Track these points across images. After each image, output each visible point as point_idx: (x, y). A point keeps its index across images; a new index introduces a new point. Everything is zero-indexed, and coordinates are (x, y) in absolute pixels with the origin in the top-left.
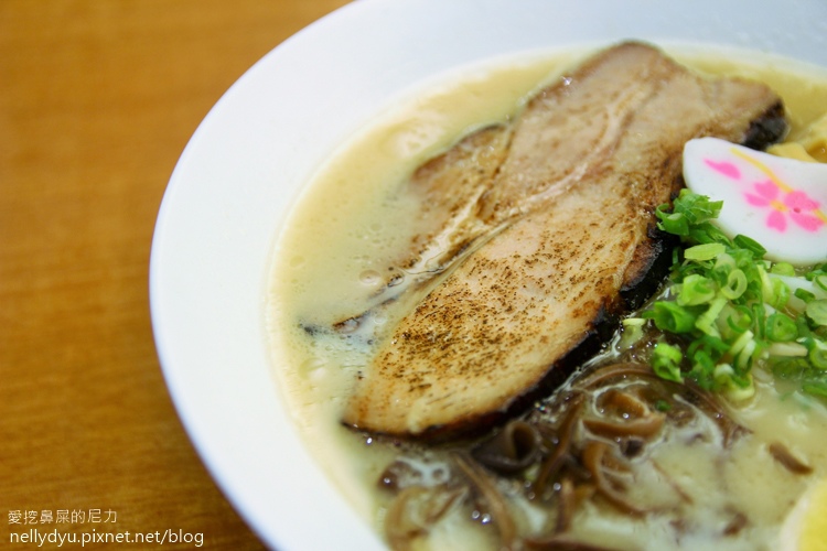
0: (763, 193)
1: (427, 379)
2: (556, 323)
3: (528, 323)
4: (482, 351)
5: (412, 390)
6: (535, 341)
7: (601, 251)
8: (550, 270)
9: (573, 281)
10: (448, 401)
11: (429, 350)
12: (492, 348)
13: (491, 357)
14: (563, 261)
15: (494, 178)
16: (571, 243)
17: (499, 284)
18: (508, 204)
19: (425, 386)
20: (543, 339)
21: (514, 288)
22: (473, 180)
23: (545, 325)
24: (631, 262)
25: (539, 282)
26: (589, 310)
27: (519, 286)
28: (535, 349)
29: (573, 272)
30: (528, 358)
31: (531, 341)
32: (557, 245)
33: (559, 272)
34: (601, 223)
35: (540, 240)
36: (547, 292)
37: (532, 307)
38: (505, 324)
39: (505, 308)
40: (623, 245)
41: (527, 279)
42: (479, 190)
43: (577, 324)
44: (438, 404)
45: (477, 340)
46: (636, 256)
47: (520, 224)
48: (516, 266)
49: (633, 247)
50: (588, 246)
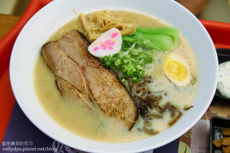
0: (104, 47)
1: (123, 116)
2: (121, 92)
3: (118, 96)
4: (121, 106)
5: (124, 120)
6: (124, 97)
8: (108, 88)
9: (112, 85)
10: (130, 115)
11: (116, 114)
12: (121, 104)
13: (123, 105)
15: (74, 87)
16: (102, 81)
17: (106, 97)
18: (84, 88)
19: (124, 118)
20: (124, 95)
21: (108, 95)
22: (73, 91)
23: (121, 94)
24: (113, 74)
25: (109, 90)
26: (121, 86)
27: (108, 94)
28: (125, 97)
29: (110, 84)
30: (127, 99)
31: (123, 97)
32: (102, 84)
33: (109, 86)
34: (99, 75)
35: (98, 86)
36: (113, 90)
37: (115, 94)
38: (117, 100)
39: (113, 98)
40: (108, 74)
41: (108, 92)
42: (77, 91)
43: (123, 89)
44: (130, 117)
45: (118, 106)
46: (111, 73)
47: (91, 87)
48: (103, 92)
49: (109, 73)
50: (105, 79)
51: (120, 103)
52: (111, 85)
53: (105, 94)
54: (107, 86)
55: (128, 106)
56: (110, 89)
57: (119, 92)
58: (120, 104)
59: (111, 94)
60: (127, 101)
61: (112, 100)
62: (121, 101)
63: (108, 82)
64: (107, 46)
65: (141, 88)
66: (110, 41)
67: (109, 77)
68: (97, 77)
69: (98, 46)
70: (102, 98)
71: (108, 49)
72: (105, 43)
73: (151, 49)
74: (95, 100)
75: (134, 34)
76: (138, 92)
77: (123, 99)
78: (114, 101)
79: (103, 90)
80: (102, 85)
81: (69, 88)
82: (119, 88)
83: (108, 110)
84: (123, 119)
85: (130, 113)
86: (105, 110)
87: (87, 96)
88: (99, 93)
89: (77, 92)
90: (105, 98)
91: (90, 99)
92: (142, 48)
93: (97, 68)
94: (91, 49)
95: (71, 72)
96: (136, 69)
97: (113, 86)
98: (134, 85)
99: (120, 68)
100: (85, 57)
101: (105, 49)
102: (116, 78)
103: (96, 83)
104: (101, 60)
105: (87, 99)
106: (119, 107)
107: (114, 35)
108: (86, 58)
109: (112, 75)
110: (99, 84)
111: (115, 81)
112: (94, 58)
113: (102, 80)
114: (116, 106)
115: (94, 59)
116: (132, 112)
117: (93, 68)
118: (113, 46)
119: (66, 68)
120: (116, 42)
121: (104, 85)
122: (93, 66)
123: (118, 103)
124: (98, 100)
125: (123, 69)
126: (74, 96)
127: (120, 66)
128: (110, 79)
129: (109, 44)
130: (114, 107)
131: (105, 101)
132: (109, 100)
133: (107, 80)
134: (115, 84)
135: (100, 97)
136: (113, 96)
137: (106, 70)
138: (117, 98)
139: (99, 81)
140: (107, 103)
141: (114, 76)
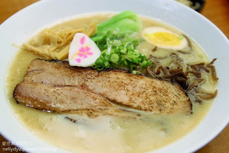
2: (146, 81)
4: (160, 93)
5: (176, 104)
8: (130, 86)
13: (161, 91)
14: (125, 84)
15: (93, 109)
16: (118, 84)
17: (137, 96)
18: (104, 103)
20: (152, 82)
24: (121, 72)
26: (140, 76)
27: (136, 91)
29: (128, 81)
31: (154, 84)
32: (120, 86)
33: (130, 84)
34: (108, 80)
36: (137, 85)
37: (142, 87)
38: (150, 91)
39: (145, 92)
40: (116, 74)
41: (134, 90)
43: (145, 77)
44: (179, 97)
45: (157, 96)
46: (118, 71)
47: (112, 97)
48: (130, 93)
50: (118, 80)
51: (156, 91)
52: (130, 82)
53: (133, 94)
54: (127, 85)
55: (166, 89)
56: (133, 86)
57: (145, 83)
58: (157, 93)
59: (138, 89)
60: (160, 85)
61: (146, 93)
62: (155, 90)
63: (123, 81)
65: (156, 68)
67: (120, 76)
68: (107, 84)
70: (134, 99)
71: (89, 56)
72: (81, 53)
74: (128, 106)
76: (158, 73)
77: (155, 86)
78: (149, 94)
79: (128, 91)
80: (121, 87)
81: (89, 114)
82: (141, 80)
83: (152, 105)
84: (174, 104)
85: (176, 93)
86: (149, 107)
88: (126, 97)
90: (137, 97)
95: (74, 97)
97: (133, 81)
98: (148, 71)
99: (121, 62)
100: (74, 74)
101: (86, 57)
102: (127, 73)
103: (113, 90)
104: (95, 67)
105: (118, 112)
106: (159, 96)
107: (82, 41)
108: (76, 75)
110: (117, 88)
111: (130, 76)
113: (116, 84)
114: (156, 97)
116: (178, 91)
117: (94, 78)
118: (90, 51)
119: (64, 98)
120: (89, 46)
121: (123, 86)
124: (132, 104)
125: (125, 62)
127: (120, 60)
129: (85, 51)
130: (155, 99)
131: (140, 100)
132: (142, 96)
133: (122, 79)
134: (132, 78)
135: (131, 99)
136: (143, 91)
137: (110, 72)
138: (149, 89)
139: (113, 86)
140: (144, 100)
141: (124, 72)
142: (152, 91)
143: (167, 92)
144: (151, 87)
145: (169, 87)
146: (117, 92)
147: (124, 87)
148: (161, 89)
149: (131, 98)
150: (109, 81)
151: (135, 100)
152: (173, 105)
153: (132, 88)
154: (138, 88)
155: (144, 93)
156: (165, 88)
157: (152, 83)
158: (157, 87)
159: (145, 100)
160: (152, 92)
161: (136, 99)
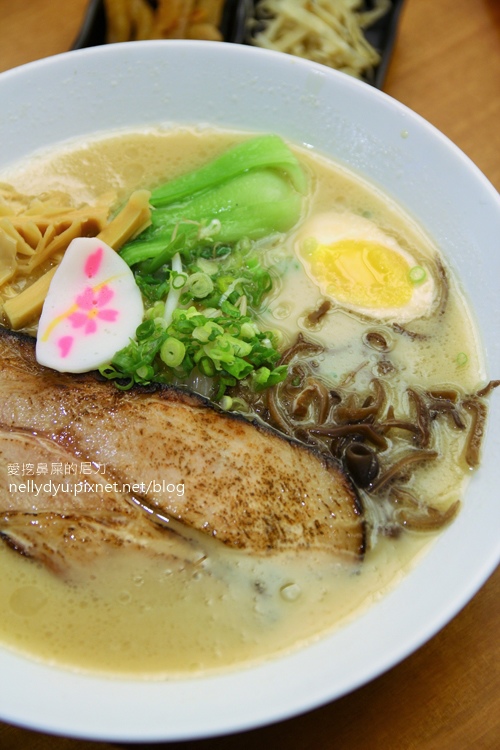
0: (83, 323)
1: (310, 524)
2: (251, 445)
3: (251, 464)
4: (281, 492)
5: (322, 533)
7: (173, 424)
8: (197, 456)
9: (206, 438)
10: (331, 504)
11: (282, 530)
12: (276, 485)
13: (286, 485)
14: (186, 448)
15: (78, 519)
16: (165, 445)
17: (212, 491)
18: (114, 500)
19: (317, 525)
20: (268, 451)
21: (215, 480)
22: (83, 534)
23: (253, 452)
24: (183, 402)
25: (209, 462)
26: (235, 425)
27: (213, 476)
28: (277, 455)
29: (197, 439)
30: (285, 458)
31: (270, 459)
32: (168, 454)
33: (199, 450)
34: (138, 426)
35: (161, 468)
36: (219, 455)
37: (234, 464)
38: (254, 479)
39: (237, 482)
40: (166, 409)
41: (207, 471)
42: (98, 527)
43: (250, 431)
45: (270, 498)
46: (176, 400)
48: (193, 480)
49: (167, 403)
50: (168, 433)
51: (270, 484)
52: (201, 443)
53: (202, 485)
54: (192, 452)
55: (304, 480)
56: (209, 457)
57: (246, 450)
58: (274, 489)
59: (220, 471)
60: (290, 464)
61: (239, 488)
62: (270, 477)
63: (183, 436)
64: (92, 313)
65: (299, 395)
66: (89, 291)
67: (175, 419)
68: (135, 439)
69: (65, 329)
70: (200, 502)
72: (79, 310)
73: (230, 245)
74: (181, 521)
75: (149, 224)
76: (300, 413)
77: (274, 467)
78: (247, 491)
79: (189, 473)
80: (172, 457)
81: (65, 532)
82: (236, 438)
83: (247, 529)
84: (315, 532)
85: (329, 499)
86: (238, 534)
87: (144, 524)
89: (102, 532)
90: (210, 496)
91: (162, 528)
92: (205, 258)
93: (114, 408)
94: (47, 354)
96: (247, 340)
97: (213, 442)
98: (272, 399)
99: (192, 365)
100: (44, 393)
101: (91, 328)
102: (200, 407)
103: (147, 463)
104: (110, 376)
105: (149, 535)
106: (278, 501)
107: (93, 264)
108: (51, 396)
109: (184, 406)
110: (160, 461)
111: (207, 420)
112: (78, 382)
113: (160, 444)
114: (265, 503)
115: (83, 382)
116: (335, 492)
117: (101, 416)
118: (111, 305)
120: (112, 286)
121: (178, 456)
122: (96, 411)
123: (266, 487)
124: (192, 516)
125: (205, 363)
126: (99, 550)
127: (188, 359)
128: (184, 422)
129: (95, 303)
130: (263, 509)
131: (219, 507)
132: (227, 495)
133: (179, 431)
134: (212, 428)
135: (191, 502)
136: (233, 476)
137: (149, 400)
138: (251, 472)
139: (151, 450)
140: (228, 510)
141: (192, 404)
142: (260, 480)
143: (305, 490)
144: (261, 469)
145: (312, 475)
146: (156, 473)
147: (182, 458)
148: (289, 479)
149: (191, 499)
150: (141, 432)
151: (203, 505)
152: (312, 535)
153: (204, 464)
154: (222, 465)
155: (234, 484)
156: (301, 477)
157: (268, 454)
158: (277, 469)
159: (233, 508)
160: (259, 483)
161: (208, 501)
